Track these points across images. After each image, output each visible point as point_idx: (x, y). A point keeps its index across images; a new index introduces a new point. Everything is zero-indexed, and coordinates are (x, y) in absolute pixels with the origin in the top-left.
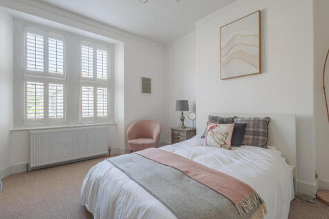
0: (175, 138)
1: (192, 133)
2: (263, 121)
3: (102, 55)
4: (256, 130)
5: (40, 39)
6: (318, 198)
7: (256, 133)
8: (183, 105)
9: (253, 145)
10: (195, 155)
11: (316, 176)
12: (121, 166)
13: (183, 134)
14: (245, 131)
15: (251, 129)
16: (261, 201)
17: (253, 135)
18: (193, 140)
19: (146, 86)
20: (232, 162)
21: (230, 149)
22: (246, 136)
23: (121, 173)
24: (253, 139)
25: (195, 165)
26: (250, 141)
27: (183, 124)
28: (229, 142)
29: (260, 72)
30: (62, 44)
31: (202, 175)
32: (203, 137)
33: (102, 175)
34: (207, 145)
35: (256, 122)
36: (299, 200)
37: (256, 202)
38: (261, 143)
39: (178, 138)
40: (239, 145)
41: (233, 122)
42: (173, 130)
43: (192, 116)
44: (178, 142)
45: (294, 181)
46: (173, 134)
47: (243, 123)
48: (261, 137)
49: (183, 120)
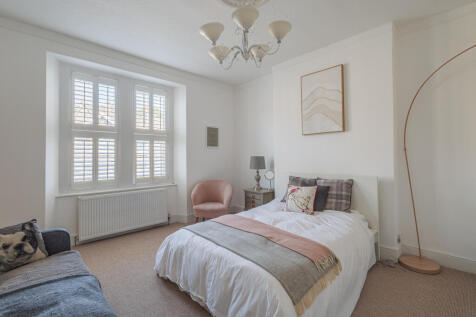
0: (250, 202)
1: (270, 196)
2: (347, 183)
3: (160, 102)
4: (339, 193)
5: (90, 86)
6: (399, 262)
7: (339, 197)
8: (259, 163)
9: (336, 209)
10: (276, 222)
11: (399, 240)
12: (203, 234)
13: (260, 197)
14: (327, 194)
15: (334, 192)
16: (336, 260)
17: (337, 198)
18: (272, 205)
19: (212, 137)
20: (313, 227)
21: (312, 214)
22: (329, 200)
23: (206, 241)
24: (337, 203)
25: (278, 231)
26: (333, 205)
27: (258, 185)
28: (311, 206)
29: (344, 130)
30: (113, 90)
31: (285, 240)
32: (283, 201)
33: (184, 244)
34: (288, 210)
35: (340, 184)
36: (382, 265)
37: (332, 261)
38: (344, 208)
39: (253, 202)
40: (321, 210)
41: (315, 184)
42: (246, 192)
43: (269, 175)
44: (254, 207)
45: (376, 245)
46: (247, 198)
47: (326, 185)
48: (344, 201)
49: (258, 180)
